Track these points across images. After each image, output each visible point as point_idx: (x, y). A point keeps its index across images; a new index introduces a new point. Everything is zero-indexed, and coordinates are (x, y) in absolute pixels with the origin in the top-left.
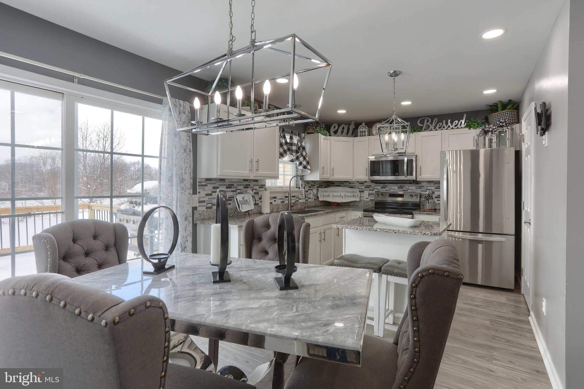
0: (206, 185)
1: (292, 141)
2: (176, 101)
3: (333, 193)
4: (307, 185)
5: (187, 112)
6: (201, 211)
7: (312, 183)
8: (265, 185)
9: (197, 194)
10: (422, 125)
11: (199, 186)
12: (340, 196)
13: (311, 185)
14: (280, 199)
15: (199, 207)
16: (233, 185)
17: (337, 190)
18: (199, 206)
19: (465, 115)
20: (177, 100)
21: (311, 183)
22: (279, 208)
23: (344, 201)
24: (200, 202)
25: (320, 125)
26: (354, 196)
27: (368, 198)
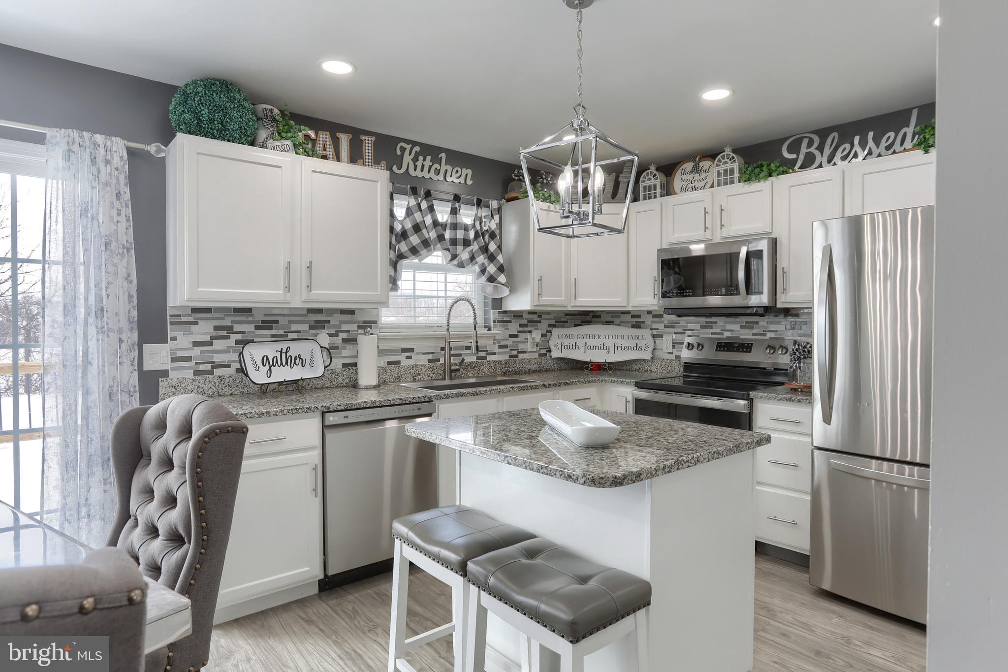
0: (196, 323)
1: (456, 218)
2: (82, 137)
3: (585, 340)
4: (514, 322)
5: (116, 160)
6: (175, 380)
7: (531, 316)
8: (375, 322)
9: (167, 343)
10: (794, 156)
11: (172, 323)
12: (604, 347)
13: (528, 322)
14: (423, 354)
15: (171, 370)
16: (277, 322)
17: (597, 333)
18: (173, 369)
19: (915, 113)
20: (86, 134)
21: (525, 316)
22: (419, 374)
23: (609, 360)
24: (174, 360)
25: (542, 178)
26: (637, 348)
27: (672, 353)
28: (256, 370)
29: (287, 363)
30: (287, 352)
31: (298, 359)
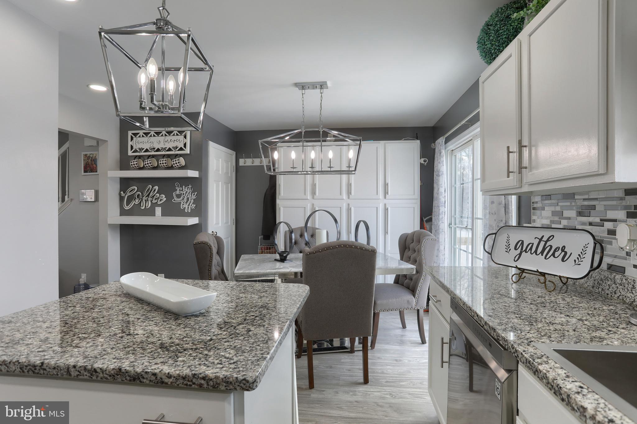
28: (506, 251)
29: (542, 253)
30: (548, 240)
31: (560, 251)
